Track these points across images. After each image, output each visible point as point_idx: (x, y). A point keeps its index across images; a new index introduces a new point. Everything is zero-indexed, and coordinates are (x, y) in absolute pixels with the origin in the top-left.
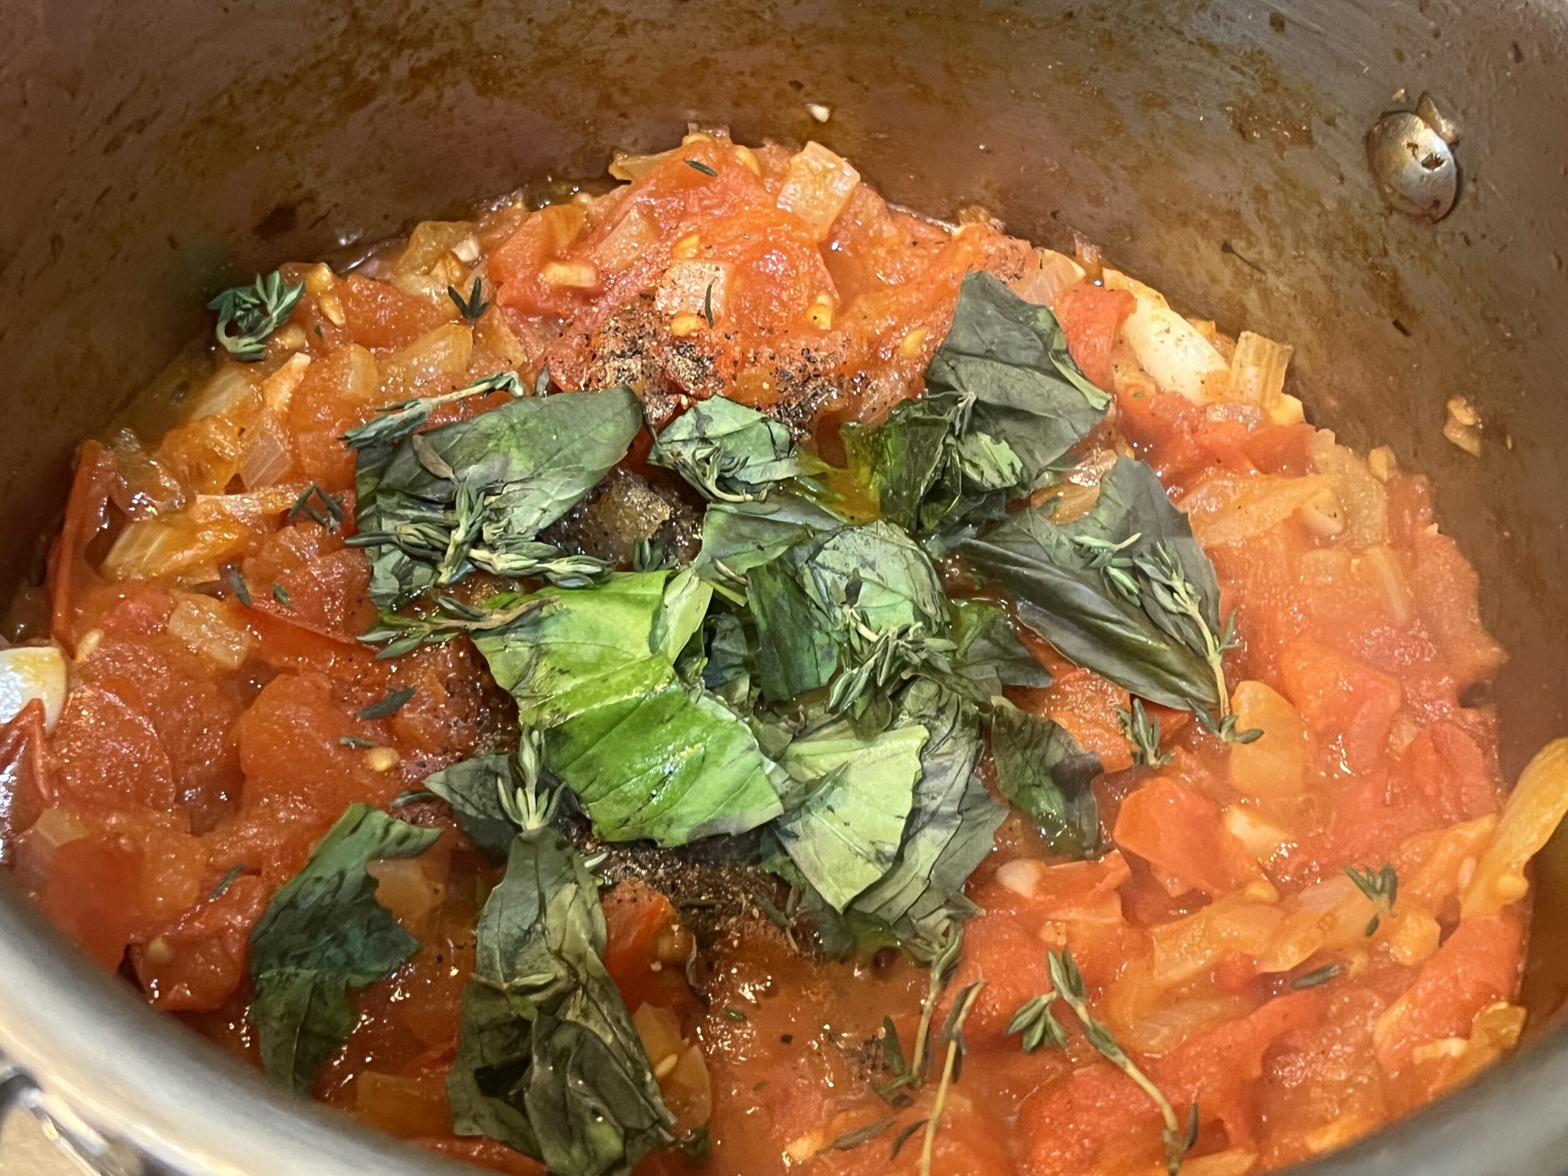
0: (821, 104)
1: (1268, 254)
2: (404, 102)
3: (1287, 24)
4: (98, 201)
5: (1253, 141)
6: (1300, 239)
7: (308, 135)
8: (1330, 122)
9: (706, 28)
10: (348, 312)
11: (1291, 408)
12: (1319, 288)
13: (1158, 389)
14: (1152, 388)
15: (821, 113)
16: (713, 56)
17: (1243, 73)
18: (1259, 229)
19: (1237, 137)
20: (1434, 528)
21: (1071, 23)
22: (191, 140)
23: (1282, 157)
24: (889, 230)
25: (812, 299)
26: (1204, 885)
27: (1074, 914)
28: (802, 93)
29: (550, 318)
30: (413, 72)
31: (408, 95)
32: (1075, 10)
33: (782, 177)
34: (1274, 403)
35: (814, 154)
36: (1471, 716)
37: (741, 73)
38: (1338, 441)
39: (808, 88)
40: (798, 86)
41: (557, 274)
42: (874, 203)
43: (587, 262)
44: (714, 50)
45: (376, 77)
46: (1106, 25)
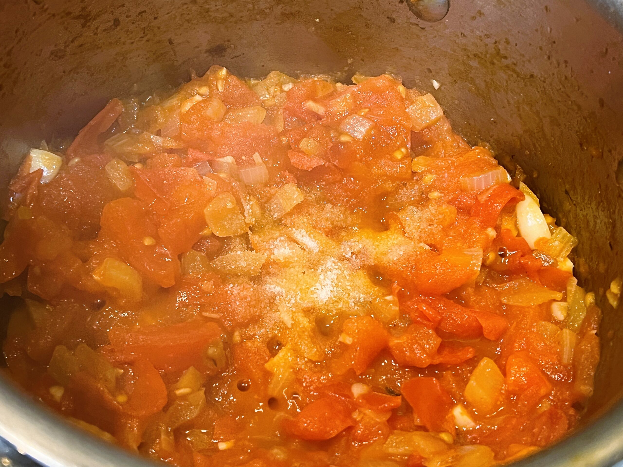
0: (437, 81)
1: (579, 200)
2: (277, 24)
3: (605, 105)
4: (140, 14)
5: (583, 149)
6: (590, 197)
7: (236, 23)
8: (610, 151)
9: (399, 35)
10: (225, 89)
11: (568, 265)
12: (591, 219)
13: (519, 235)
14: (515, 234)
15: (436, 85)
16: (400, 48)
17: (586, 120)
18: (579, 189)
19: (579, 146)
20: (595, 332)
21: (532, 79)
22: (185, 6)
23: (592, 161)
24: (448, 138)
25: (399, 148)
26: (428, 426)
27: (368, 412)
28: (431, 74)
29: (301, 120)
30: (283, 14)
31: (280, 22)
32: (535, 74)
33: (412, 103)
34: (562, 259)
35: (428, 99)
36: (572, 412)
37: (410, 58)
38: (578, 284)
39: (433, 73)
40: (430, 71)
41: (311, 104)
42: (446, 126)
43: (325, 106)
44: (401, 46)
45: (267, 11)
46: (545, 85)
